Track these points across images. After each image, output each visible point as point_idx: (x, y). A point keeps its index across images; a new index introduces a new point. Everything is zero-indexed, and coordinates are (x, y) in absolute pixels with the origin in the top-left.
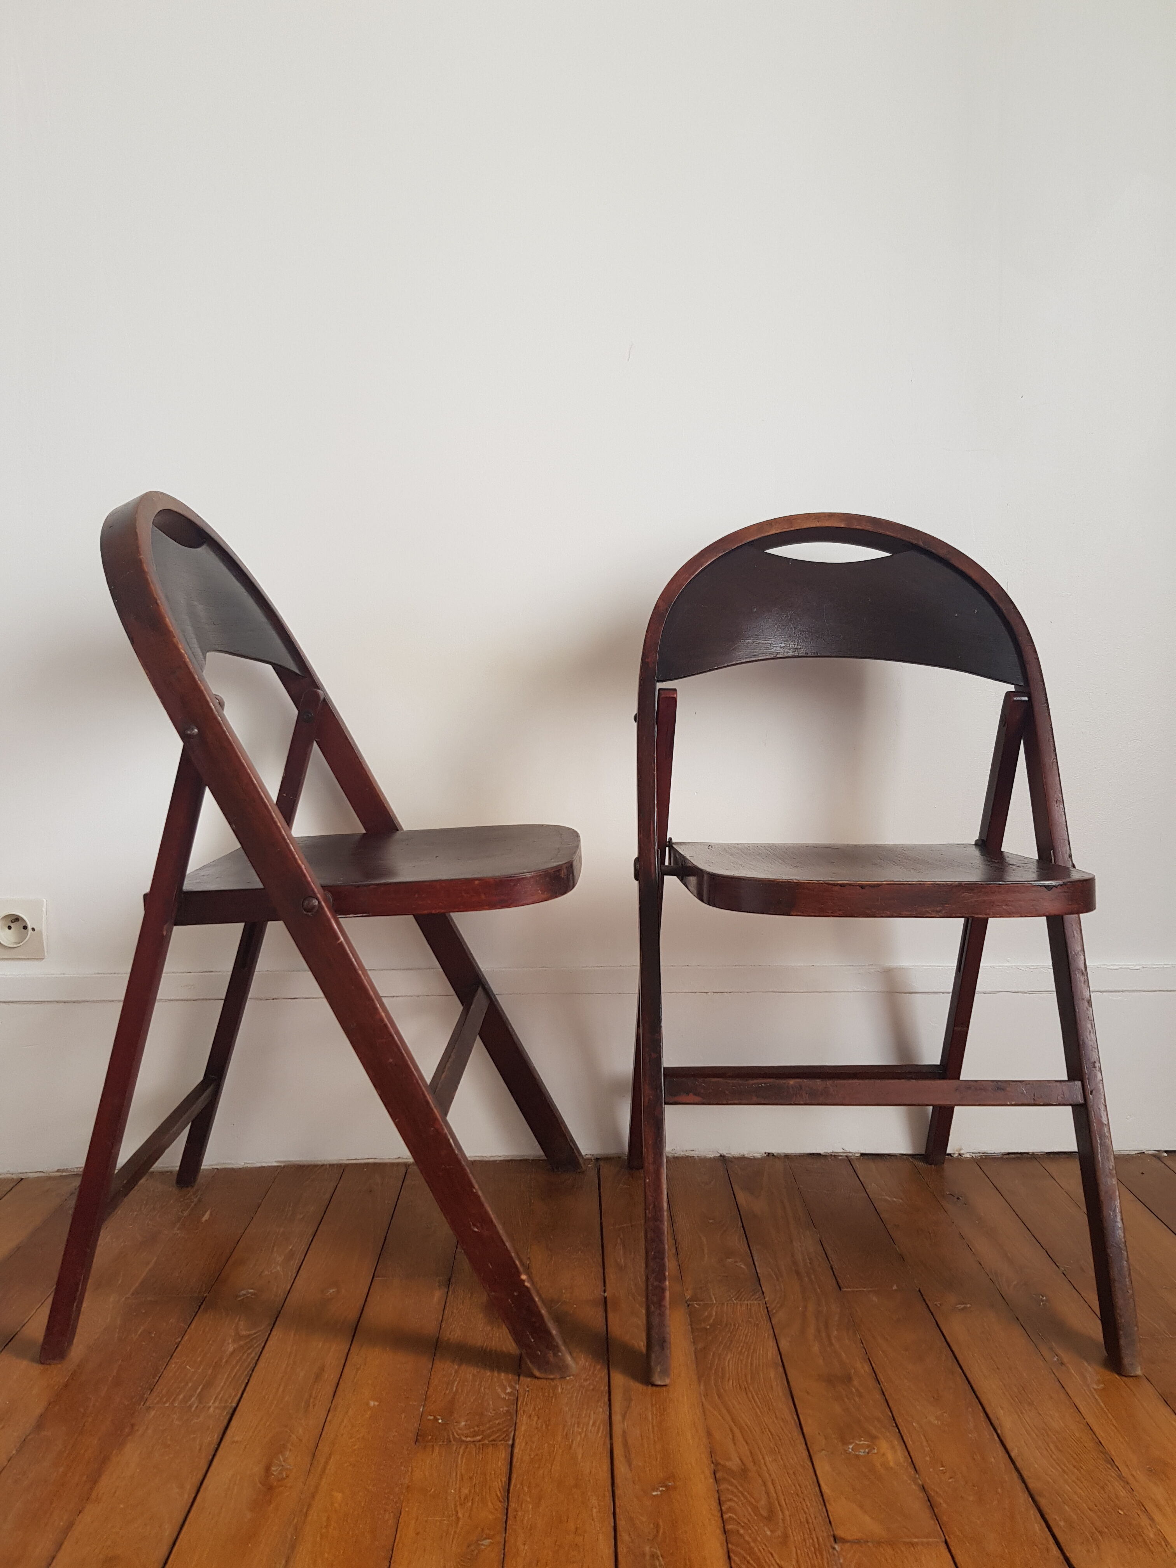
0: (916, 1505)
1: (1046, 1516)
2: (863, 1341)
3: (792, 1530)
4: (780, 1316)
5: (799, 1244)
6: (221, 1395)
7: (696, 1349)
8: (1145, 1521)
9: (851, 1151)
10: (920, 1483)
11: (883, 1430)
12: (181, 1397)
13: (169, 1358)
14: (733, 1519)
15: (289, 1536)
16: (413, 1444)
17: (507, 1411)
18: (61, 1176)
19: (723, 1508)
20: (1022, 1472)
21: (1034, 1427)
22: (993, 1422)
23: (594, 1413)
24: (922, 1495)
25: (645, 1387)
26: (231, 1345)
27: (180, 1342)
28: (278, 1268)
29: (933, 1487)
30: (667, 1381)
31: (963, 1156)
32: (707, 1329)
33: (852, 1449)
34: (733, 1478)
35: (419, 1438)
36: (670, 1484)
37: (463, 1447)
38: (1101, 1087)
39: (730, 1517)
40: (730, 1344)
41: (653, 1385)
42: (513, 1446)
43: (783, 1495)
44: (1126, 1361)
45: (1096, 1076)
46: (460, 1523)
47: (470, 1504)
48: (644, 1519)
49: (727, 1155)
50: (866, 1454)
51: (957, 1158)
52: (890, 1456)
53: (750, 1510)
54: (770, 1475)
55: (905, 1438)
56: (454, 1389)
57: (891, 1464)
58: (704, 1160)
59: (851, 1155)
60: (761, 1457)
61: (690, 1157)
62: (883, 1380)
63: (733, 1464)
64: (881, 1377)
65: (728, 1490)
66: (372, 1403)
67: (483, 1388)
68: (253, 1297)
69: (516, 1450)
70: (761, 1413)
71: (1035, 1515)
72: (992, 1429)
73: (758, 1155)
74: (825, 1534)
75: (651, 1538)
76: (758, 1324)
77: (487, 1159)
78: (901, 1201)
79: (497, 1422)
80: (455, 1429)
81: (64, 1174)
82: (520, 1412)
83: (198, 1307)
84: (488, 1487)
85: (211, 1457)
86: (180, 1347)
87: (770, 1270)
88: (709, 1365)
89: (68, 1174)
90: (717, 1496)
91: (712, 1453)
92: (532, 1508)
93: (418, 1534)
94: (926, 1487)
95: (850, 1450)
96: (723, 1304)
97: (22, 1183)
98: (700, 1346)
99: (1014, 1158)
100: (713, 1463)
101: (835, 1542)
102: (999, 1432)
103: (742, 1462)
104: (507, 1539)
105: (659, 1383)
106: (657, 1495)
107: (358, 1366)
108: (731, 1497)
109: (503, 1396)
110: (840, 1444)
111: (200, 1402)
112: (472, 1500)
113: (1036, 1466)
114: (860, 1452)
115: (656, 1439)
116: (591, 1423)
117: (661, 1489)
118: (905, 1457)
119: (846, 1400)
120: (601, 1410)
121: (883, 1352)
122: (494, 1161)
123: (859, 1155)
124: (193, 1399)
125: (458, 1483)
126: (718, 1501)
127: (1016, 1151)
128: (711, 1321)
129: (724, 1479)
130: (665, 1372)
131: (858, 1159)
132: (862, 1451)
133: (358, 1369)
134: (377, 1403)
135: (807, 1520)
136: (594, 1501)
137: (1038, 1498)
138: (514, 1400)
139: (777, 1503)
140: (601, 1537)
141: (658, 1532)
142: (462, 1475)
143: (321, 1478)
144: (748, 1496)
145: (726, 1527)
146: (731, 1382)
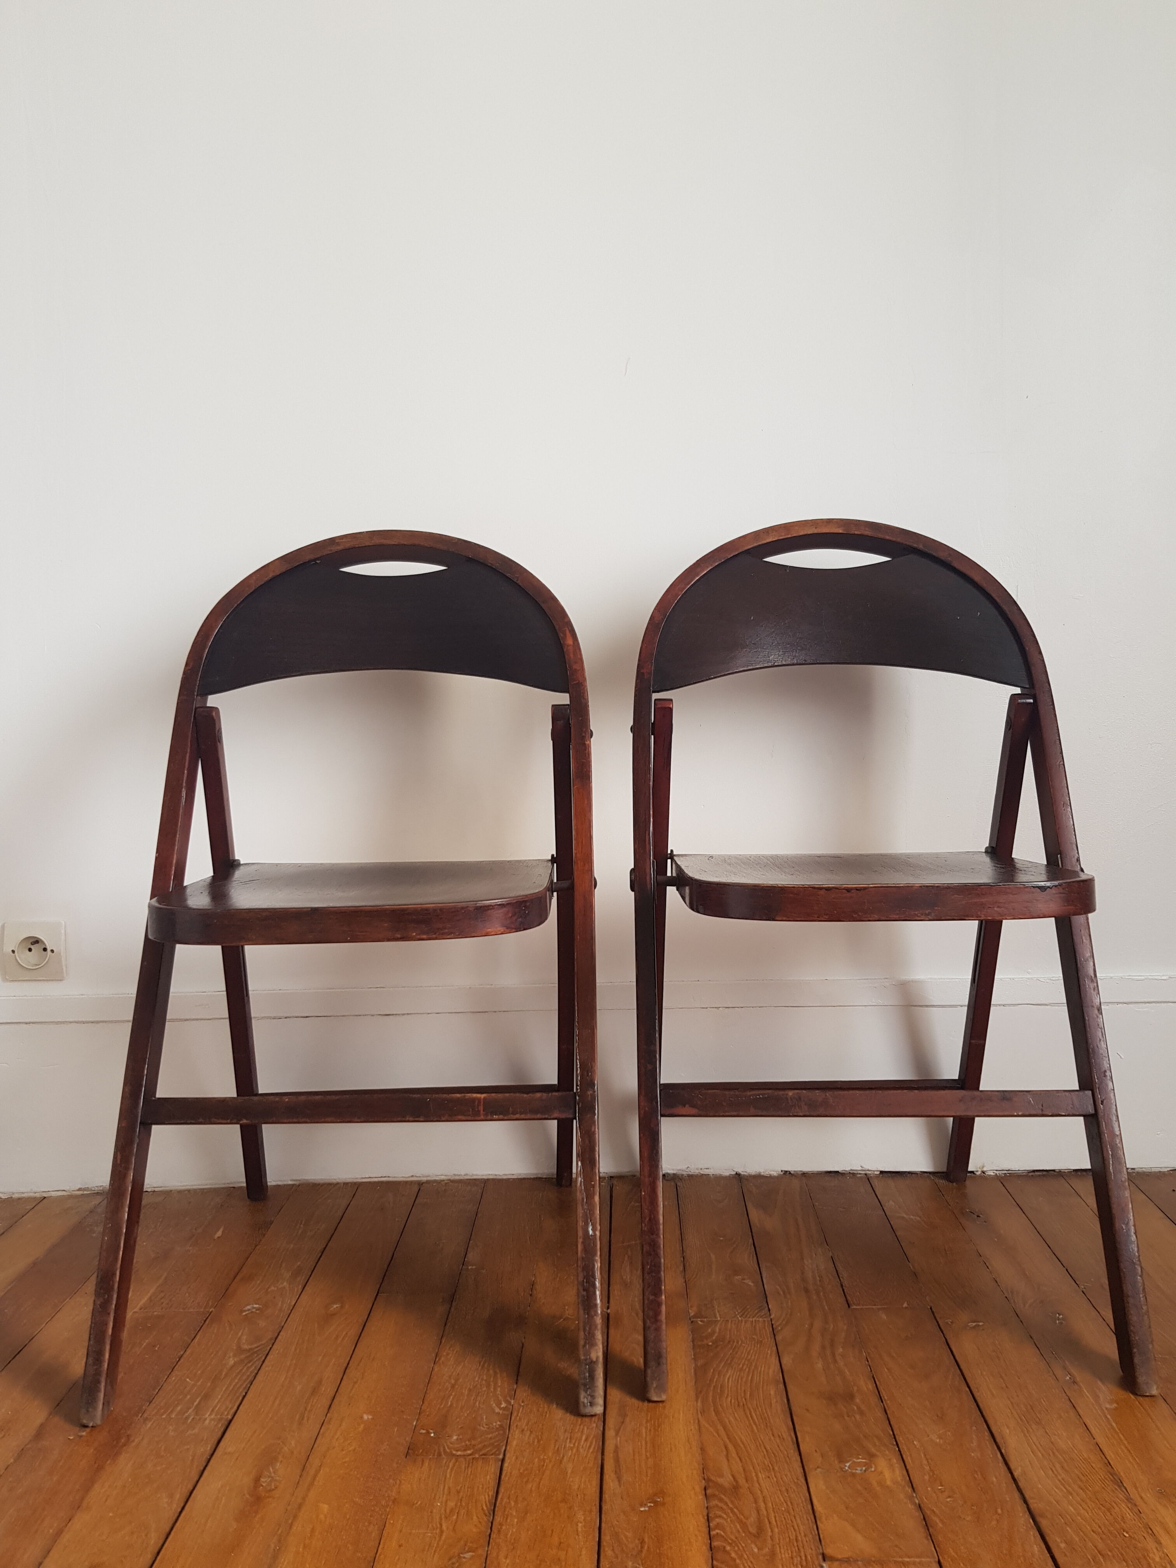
0: (910, 1524)
1: (1047, 1538)
2: (869, 1359)
3: (780, 1547)
4: (785, 1334)
5: (810, 1261)
6: (218, 1407)
7: (696, 1365)
8: (1151, 1545)
9: (870, 1169)
10: (917, 1501)
11: (882, 1448)
12: (179, 1408)
13: (170, 1371)
14: (721, 1535)
15: (272, 1546)
16: (404, 1457)
17: (501, 1426)
18: (82, 1194)
19: (711, 1525)
20: (1024, 1492)
21: (1039, 1446)
22: (998, 1441)
23: (587, 1428)
24: (918, 1514)
25: (641, 1403)
26: (231, 1359)
27: (182, 1355)
28: (285, 1284)
29: (930, 1506)
30: (664, 1397)
31: (987, 1173)
32: (708, 1345)
33: (849, 1468)
34: (724, 1495)
35: (410, 1451)
36: (659, 1500)
37: (453, 1460)
38: (1112, 1097)
39: (717, 1533)
40: (731, 1361)
41: (650, 1401)
42: (503, 1460)
43: (774, 1512)
44: (1141, 1379)
45: (1107, 1085)
46: (443, 1537)
47: (455, 1517)
48: (629, 1535)
49: (742, 1173)
50: (863, 1471)
51: (980, 1176)
52: (887, 1474)
53: (738, 1527)
54: (762, 1492)
55: (904, 1456)
56: (449, 1403)
57: (889, 1483)
58: (719, 1178)
59: (870, 1173)
60: (754, 1474)
61: (705, 1175)
62: (886, 1398)
63: (726, 1481)
64: (885, 1397)
65: (717, 1506)
66: (365, 1417)
67: (477, 1403)
68: (258, 1312)
69: (506, 1465)
70: (757, 1429)
71: (1034, 1536)
72: (996, 1448)
73: (775, 1174)
74: (814, 1552)
75: (634, 1553)
76: (761, 1342)
77: (500, 1177)
78: (918, 1218)
79: (489, 1436)
80: (446, 1443)
81: (85, 1192)
82: (513, 1427)
83: (203, 1322)
84: (474, 1501)
85: (202, 1468)
86: (182, 1360)
87: (778, 1287)
88: (708, 1382)
89: (88, 1192)
90: (705, 1513)
91: (704, 1469)
92: (517, 1523)
93: (400, 1546)
94: (922, 1505)
95: (847, 1468)
96: (727, 1321)
97: (44, 1201)
98: (700, 1362)
99: (1039, 1176)
100: (704, 1479)
101: (824, 1560)
102: (1003, 1451)
103: (734, 1478)
104: (489, 1552)
105: (655, 1399)
106: (645, 1511)
107: (355, 1380)
108: (720, 1513)
109: (497, 1410)
110: (836, 1462)
111: (197, 1414)
112: (458, 1513)
113: (1040, 1486)
114: (857, 1470)
115: (648, 1454)
116: (584, 1438)
117: (649, 1505)
118: (903, 1476)
119: (846, 1418)
120: (594, 1425)
121: (887, 1369)
122: (509, 1179)
123: (879, 1173)
124: (190, 1411)
125: (445, 1496)
126: (706, 1518)
127: (1041, 1169)
128: (714, 1338)
129: (714, 1495)
130: (662, 1388)
131: (877, 1176)
132: (859, 1469)
133: (356, 1383)
134: (370, 1417)
135: (796, 1536)
136: (580, 1516)
137: (1039, 1519)
138: (508, 1415)
139: (766, 1520)
140: (584, 1552)
141: (642, 1547)
142: (449, 1488)
143: (309, 1490)
144: (738, 1513)
145: (712, 1544)
146: (729, 1399)
